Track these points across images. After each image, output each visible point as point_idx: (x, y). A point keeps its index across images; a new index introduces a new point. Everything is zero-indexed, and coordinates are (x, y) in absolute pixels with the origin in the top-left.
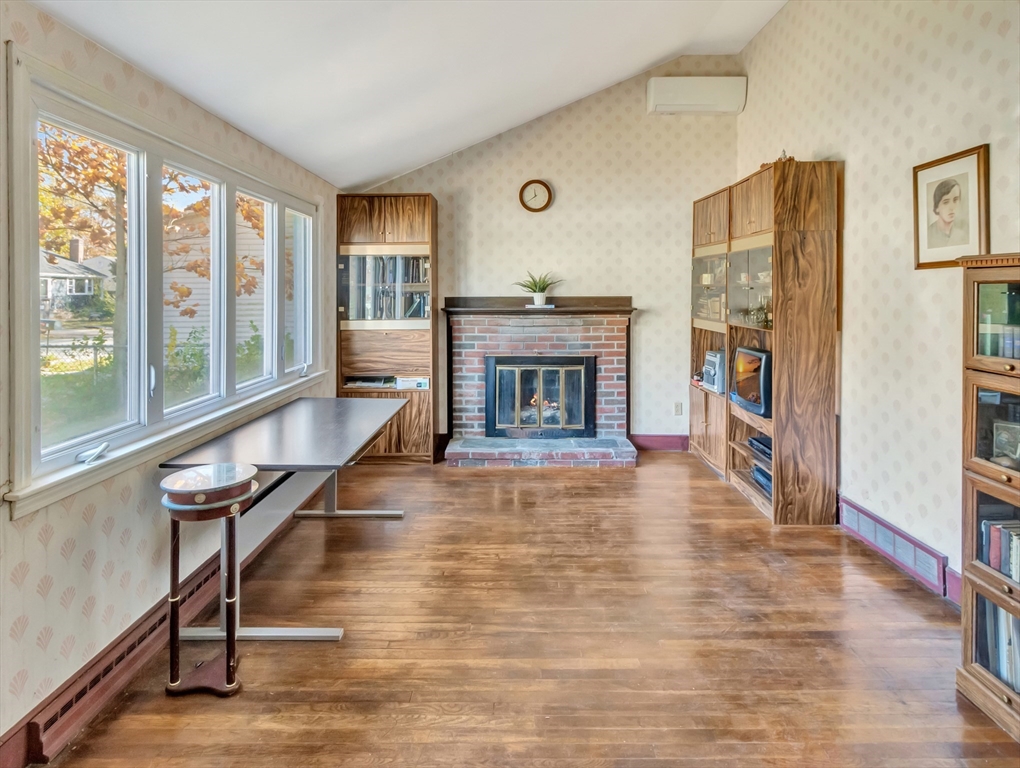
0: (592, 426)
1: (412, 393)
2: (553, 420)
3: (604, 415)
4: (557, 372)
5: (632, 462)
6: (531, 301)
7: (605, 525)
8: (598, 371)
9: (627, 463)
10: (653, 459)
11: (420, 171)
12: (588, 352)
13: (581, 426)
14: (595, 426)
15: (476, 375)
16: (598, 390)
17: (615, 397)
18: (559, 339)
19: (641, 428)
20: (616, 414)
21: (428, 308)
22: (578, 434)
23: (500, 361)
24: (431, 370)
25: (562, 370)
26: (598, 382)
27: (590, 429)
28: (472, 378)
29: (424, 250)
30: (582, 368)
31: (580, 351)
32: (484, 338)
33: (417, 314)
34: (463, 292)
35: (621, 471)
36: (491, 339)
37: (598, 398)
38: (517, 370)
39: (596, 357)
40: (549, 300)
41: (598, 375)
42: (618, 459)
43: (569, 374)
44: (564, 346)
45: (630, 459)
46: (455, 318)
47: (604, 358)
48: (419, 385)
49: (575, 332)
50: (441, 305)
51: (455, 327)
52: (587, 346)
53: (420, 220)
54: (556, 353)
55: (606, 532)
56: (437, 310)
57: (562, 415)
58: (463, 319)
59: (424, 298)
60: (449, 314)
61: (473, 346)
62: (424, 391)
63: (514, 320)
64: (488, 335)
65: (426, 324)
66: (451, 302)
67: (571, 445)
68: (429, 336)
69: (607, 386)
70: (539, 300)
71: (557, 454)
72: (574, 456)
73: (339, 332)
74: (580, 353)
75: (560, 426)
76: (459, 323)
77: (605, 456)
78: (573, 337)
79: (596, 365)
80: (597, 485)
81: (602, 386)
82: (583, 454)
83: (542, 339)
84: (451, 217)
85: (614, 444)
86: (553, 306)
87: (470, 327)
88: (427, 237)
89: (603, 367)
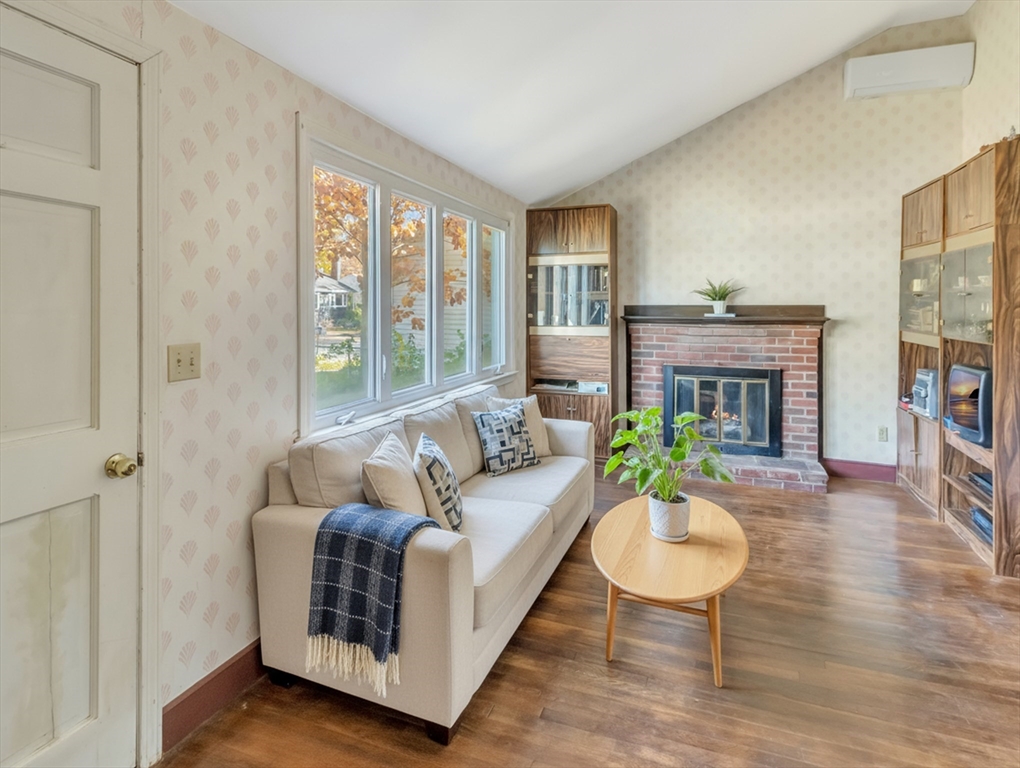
0: (777, 445)
1: (592, 397)
2: (735, 435)
3: (791, 434)
4: (738, 385)
5: (821, 487)
6: (710, 309)
7: (782, 545)
8: (784, 385)
9: (816, 487)
10: (850, 487)
11: (601, 183)
12: (775, 366)
13: (766, 444)
14: (781, 444)
15: (655, 384)
16: (785, 407)
17: (805, 416)
18: (741, 350)
19: (836, 453)
20: (806, 433)
21: (607, 316)
22: (762, 452)
23: (678, 370)
24: (609, 375)
25: (744, 383)
26: (784, 398)
27: (776, 449)
28: (650, 386)
29: (604, 259)
30: (766, 382)
31: (764, 363)
32: (662, 347)
33: (596, 321)
34: (641, 300)
35: (808, 496)
36: (669, 348)
37: (785, 415)
38: (696, 380)
39: (782, 371)
40: (730, 309)
41: (785, 390)
42: (806, 483)
43: (751, 388)
44: (746, 358)
45: (821, 484)
46: (633, 326)
47: (791, 372)
48: (598, 390)
49: (759, 342)
50: (621, 313)
51: (634, 335)
52: (773, 359)
53: (600, 230)
54: (738, 365)
55: (782, 552)
56: (616, 319)
57: (744, 431)
58: (641, 327)
59: (604, 307)
60: (628, 322)
61: (651, 355)
62: (604, 396)
63: (693, 330)
64: (666, 344)
65: (604, 331)
66: (630, 311)
67: (753, 463)
68: (608, 343)
69: (794, 403)
70: (719, 309)
71: (737, 470)
72: (755, 474)
73: (529, 337)
74: (765, 366)
75: (742, 442)
76: (638, 331)
77: (790, 477)
78: (758, 347)
79: (782, 379)
80: (781, 506)
81: (789, 404)
82: (766, 473)
83: (721, 349)
84: (630, 226)
85: (802, 465)
86: (733, 315)
87: (649, 335)
88: (606, 247)
89: (790, 382)
